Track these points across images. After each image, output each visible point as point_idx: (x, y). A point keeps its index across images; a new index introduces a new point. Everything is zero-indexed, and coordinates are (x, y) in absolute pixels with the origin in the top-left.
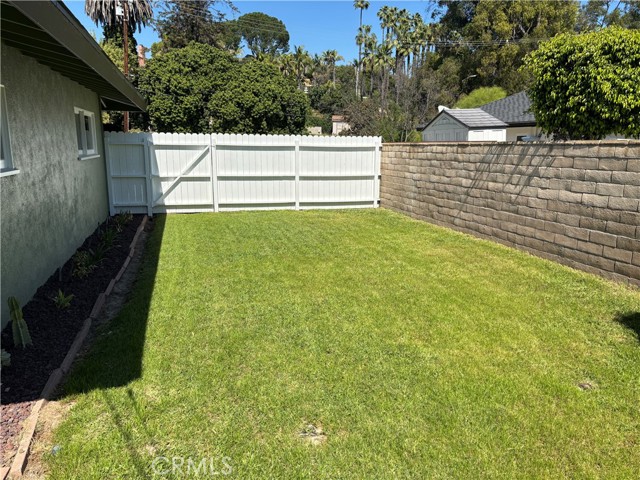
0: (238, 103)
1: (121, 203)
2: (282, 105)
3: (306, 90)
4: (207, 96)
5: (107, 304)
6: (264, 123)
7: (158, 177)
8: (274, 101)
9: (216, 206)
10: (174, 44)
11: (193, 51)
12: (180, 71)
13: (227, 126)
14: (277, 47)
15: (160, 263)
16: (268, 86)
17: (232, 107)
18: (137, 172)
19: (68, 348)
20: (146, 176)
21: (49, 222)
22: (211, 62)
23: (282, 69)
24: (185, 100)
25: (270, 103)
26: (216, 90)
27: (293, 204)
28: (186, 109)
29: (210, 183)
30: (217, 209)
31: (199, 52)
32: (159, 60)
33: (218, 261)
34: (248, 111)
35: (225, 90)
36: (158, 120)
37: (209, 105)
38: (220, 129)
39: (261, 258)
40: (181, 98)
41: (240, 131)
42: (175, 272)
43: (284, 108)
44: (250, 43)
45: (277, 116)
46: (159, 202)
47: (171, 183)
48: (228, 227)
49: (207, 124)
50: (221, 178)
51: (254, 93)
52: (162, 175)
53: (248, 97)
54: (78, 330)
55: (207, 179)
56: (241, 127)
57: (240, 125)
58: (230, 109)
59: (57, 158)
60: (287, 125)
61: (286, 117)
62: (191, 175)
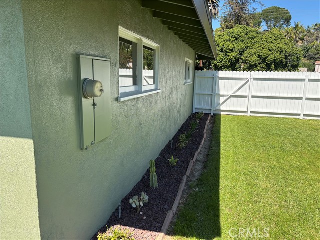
0: (259, 56)
1: (198, 107)
2: (285, 56)
3: (299, 47)
4: (242, 52)
5: (195, 167)
6: (273, 66)
7: (219, 94)
8: (281, 54)
9: (249, 113)
10: (227, 28)
11: (237, 30)
12: (230, 40)
13: (251, 68)
14: (283, 24)
15: (222, 145)
16: (278, 46)
17: (255, 58)
18: (208, 92)
19: (176, 196)
20: (213, 95)
21: (169, 117)
22: (246, 35)
23: (286, 36)
24: (230, 55)
25: (278, 55)
26: (247, 49)
27: (299, 115)
28: (230, 59)
29: (247, 99)
30: (249, 114)
31: (240, 30)
32: (220, 36)
33: (256, 150)
34: (265, 59)
35: (252, 49)
36: (215, 65)
37: (242, 57)
38: (247, 70)
39: (285, 151)
40: (228, 54)
41: (258, 71)
42: (231, 152)
43: (286, 57)
44: (267, 24)
45: (282, 62)
46: (218, 108)
47: (225, 98)
48: (258, 126)
49: (240, 68)
50: (253, 97)
51: (269, 50)
52: (221, 93)
53: (265, 53)
54: (180, 183)
55: (246, 97)
56: (259, 68)
57: (258, 68)
58: (254, 59)
59: (176, 84)
60: (287, 67)
61: (287, 63)
62: (237, 94)
